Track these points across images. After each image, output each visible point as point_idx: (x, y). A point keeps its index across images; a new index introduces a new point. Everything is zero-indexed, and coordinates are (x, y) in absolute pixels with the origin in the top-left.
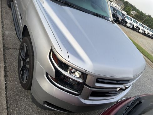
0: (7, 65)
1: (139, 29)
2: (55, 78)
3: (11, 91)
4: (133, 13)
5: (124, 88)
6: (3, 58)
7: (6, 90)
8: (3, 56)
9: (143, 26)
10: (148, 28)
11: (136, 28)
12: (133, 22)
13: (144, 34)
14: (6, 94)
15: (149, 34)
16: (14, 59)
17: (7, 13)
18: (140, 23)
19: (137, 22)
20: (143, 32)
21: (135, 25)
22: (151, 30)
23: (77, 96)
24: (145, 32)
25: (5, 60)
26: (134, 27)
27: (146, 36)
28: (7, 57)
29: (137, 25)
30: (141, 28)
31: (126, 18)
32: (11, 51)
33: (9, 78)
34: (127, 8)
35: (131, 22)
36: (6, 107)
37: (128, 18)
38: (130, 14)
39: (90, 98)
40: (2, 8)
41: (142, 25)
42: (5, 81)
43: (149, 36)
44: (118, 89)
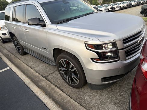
0: (56, 85)
1: (115, 8)
2: (99, 58)
3: (72, 95)
4: (100, 2)
5: (142, 39)
6: (50, 83)
7: (70, 97)
8: (49, 82)
9: (116, 4)
10: (120, 3)
11: (111, 9)
12: (105, 7)
13: (122, 9)
14: (72, 99)
15: (125, 6)
16: (56, 79)
17: (25, 59)
18: (112, 4)
19: (109, 5)
20: (119, 8)
21: (109, 8)
22: (124, 2)
23: (118, 61)
24: (120, 7)
25: (52, 83)
26: (110, 9)
27: (124, 9)
28: (52, 81)
29: (111, 7)
30: (115, 6)
31: (99, 8)
32: (50, 76)
33: (65, 90)
34: (93, 2)
35: (104, 8)
36: (79, 105)
37: (99, 7)
38: (98, 4)
39: (127, 58)
40: (20, 59)
41: (114, 4)
42: (64, 93)
43: (126, 8)
44: (139, 42)
